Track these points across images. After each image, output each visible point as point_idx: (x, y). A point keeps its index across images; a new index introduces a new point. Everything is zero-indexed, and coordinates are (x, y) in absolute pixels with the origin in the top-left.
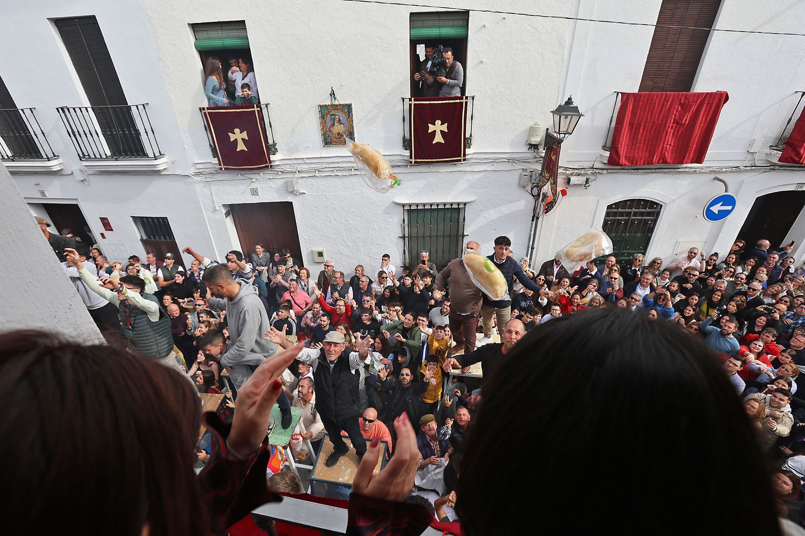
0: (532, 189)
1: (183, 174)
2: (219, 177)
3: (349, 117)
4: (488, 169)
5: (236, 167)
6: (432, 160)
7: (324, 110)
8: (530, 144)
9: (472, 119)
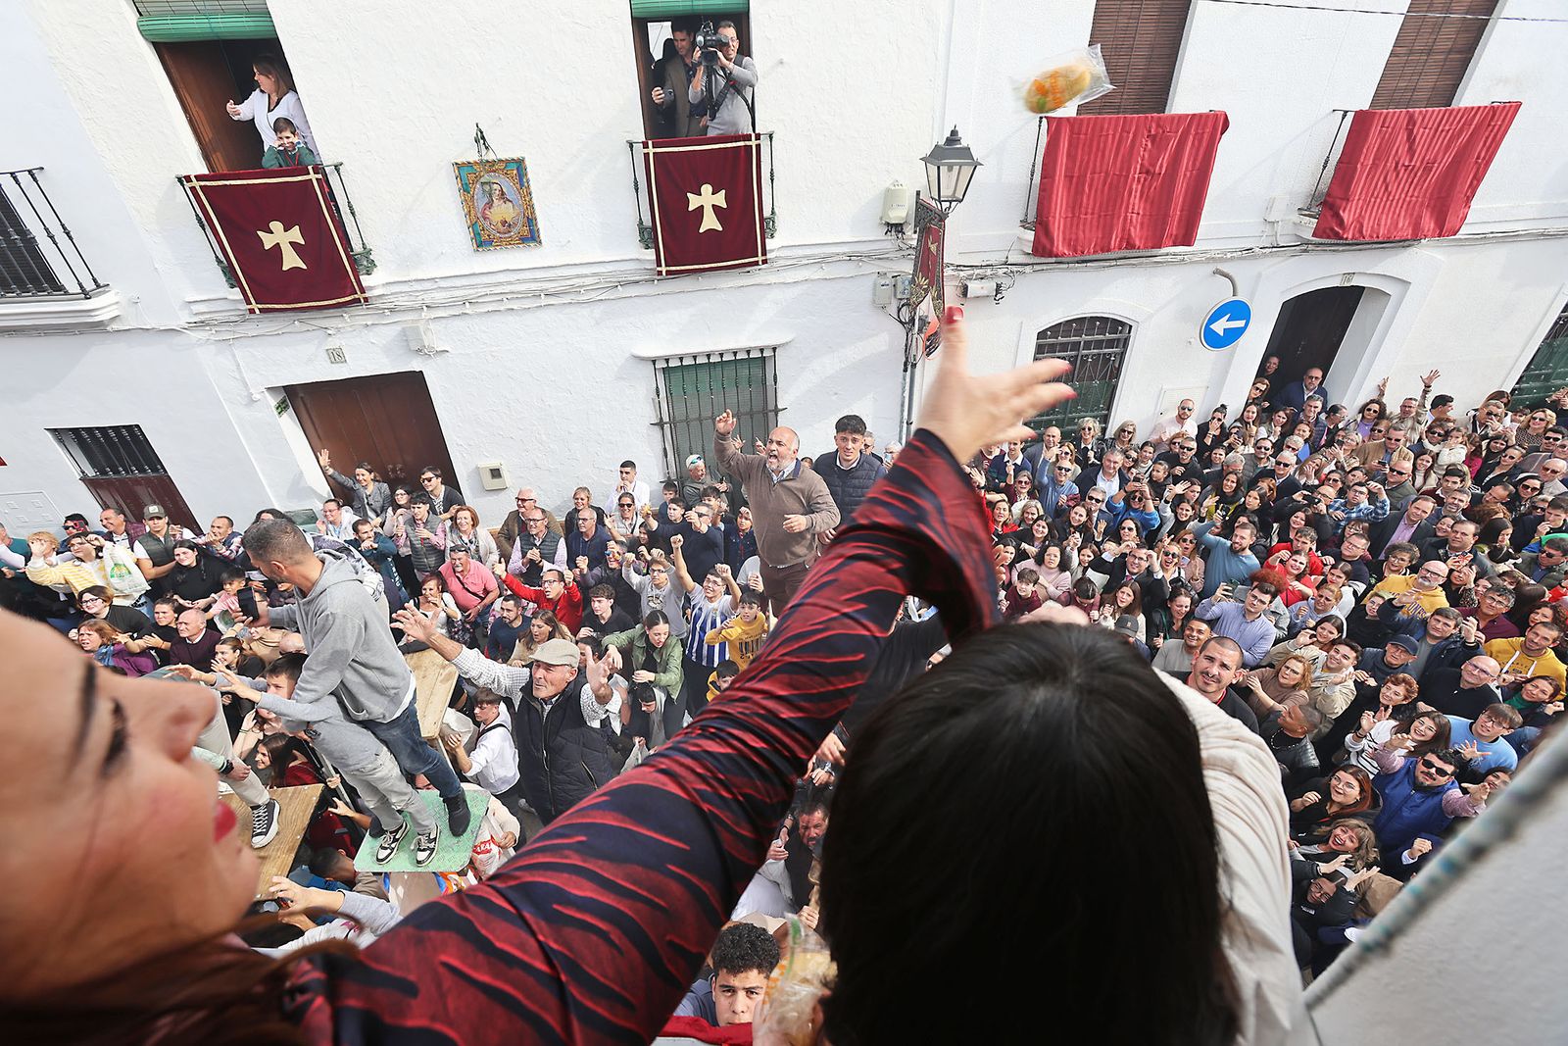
0: (899, 310)
1: (162, 328)
2: (249, 329)
3: (522, 185)
4: (812, 277)
5: (286, 306)
6: (702, 267)
7: (467, 174)
8: (887, 223)
9: (771, 180)
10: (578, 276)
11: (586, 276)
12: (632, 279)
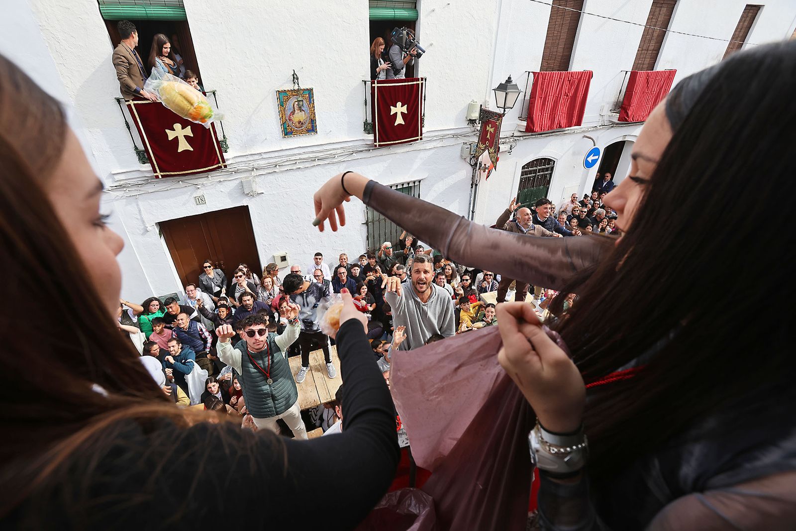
2: (150, 188)
3: (310, 103)
4: (437, 146)
5: (178, 173)
6: (394, 142)
7: (283, 97)
8: (470, 120)
9: (425, 100)
10: (334, 149)
11: (338, 149)
12: (359, 150)
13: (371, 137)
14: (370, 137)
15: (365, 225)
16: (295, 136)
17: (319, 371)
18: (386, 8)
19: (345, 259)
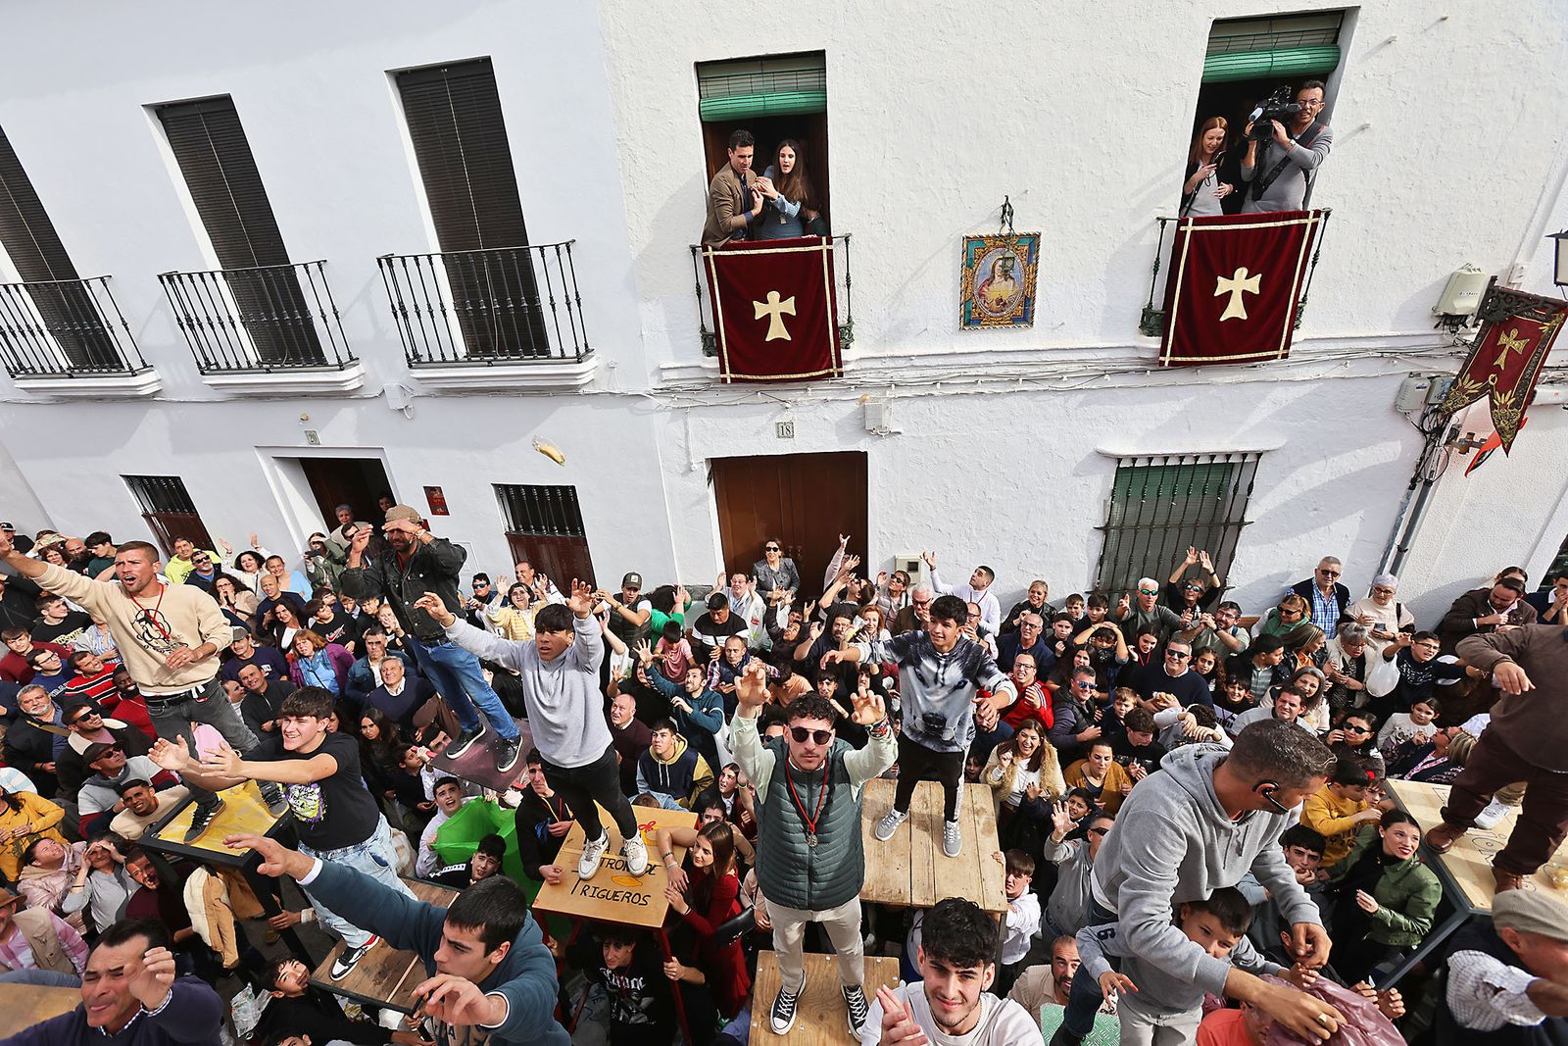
0: (1425, 416)
1: (630, 393)
2: (710, 398)
3: (1030, 263)
4: (1327, 375)
5: (759, 377)
6: (1211, 359)
7: (974, 249)
8: (1446, 316)
9: (1314, 263)
10: (1063, 362)
11: (1072, 362)
12: (1120, 368)
13: (1155, 343)
14: (1152, 343)
15: (1101, 533)
16: (985, 327)
17: (926, 830)
18: (1251, 50)
19: (1039, 593)
